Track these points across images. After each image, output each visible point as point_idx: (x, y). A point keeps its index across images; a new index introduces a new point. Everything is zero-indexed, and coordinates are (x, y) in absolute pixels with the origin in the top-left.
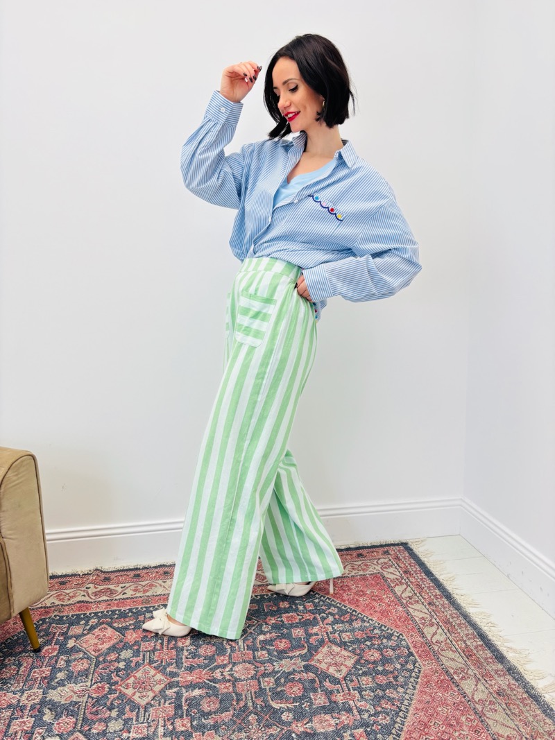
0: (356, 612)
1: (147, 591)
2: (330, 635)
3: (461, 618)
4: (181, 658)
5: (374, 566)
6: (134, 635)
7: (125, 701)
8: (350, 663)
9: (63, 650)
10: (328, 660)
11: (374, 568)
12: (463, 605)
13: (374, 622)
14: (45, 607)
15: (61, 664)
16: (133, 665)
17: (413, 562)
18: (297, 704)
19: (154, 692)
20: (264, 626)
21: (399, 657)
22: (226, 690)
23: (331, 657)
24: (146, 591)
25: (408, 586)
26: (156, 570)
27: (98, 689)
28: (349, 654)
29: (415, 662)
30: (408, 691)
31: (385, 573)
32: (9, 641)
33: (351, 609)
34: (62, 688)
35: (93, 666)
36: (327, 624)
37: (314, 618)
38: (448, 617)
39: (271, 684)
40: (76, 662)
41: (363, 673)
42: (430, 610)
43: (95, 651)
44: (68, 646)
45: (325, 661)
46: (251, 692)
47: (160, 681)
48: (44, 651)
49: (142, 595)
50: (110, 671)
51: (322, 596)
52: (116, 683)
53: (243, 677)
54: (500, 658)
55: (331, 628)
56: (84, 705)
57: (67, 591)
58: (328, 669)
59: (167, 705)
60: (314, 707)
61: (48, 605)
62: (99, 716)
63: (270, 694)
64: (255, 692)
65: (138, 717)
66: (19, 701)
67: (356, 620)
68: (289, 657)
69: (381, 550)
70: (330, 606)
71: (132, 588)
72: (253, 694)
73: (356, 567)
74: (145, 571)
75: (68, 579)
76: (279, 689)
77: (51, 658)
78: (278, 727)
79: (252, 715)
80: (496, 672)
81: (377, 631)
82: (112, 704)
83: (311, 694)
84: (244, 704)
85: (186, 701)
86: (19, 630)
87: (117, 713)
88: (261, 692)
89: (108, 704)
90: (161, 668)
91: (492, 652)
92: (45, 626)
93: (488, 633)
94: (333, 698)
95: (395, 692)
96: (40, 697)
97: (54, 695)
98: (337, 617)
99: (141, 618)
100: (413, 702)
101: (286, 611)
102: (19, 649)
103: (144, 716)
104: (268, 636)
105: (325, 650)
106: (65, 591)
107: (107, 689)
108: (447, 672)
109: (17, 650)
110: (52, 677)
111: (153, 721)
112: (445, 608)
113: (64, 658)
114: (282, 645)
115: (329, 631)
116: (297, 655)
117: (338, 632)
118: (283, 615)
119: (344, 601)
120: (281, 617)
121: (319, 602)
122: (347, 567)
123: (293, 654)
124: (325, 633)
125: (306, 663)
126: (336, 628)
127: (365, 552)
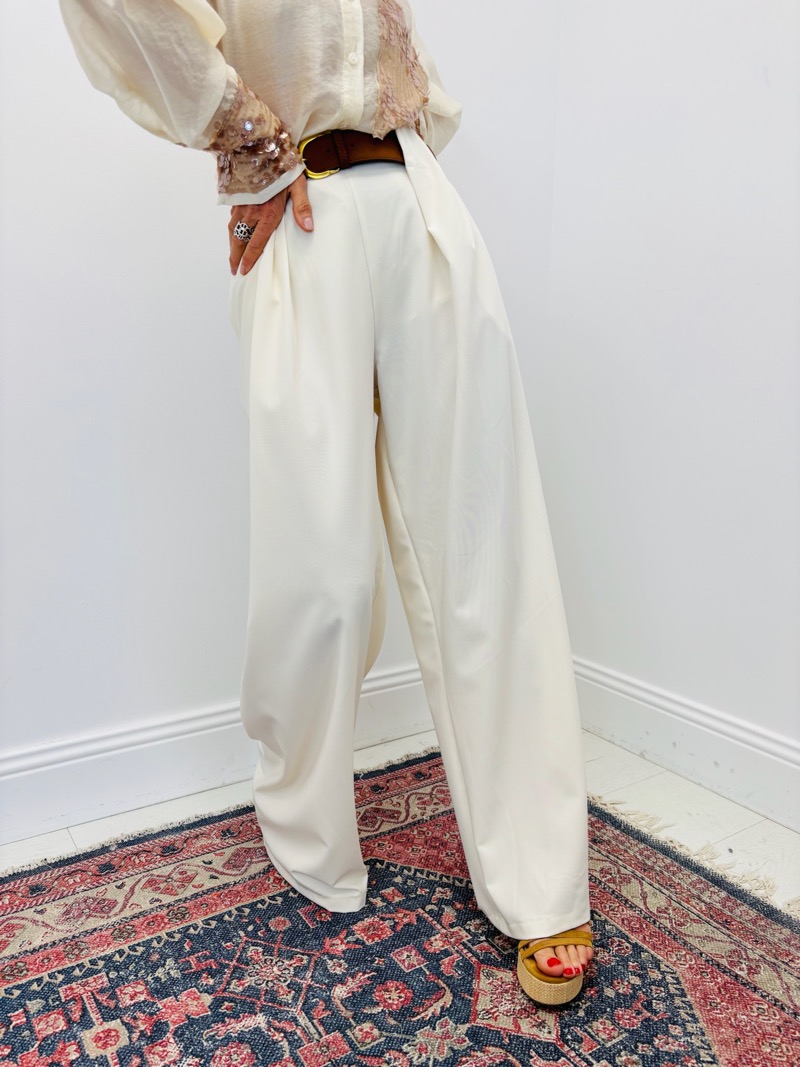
2: (474, 948)
3: (661, 856)
10: (506, 1006)
12: (645, 830)
20: (329, 962)
21: (624, 961)
23: (508, 996)
29: (657, 964)
30: (690, 1027)
36: (452, 926)
37: (419, 918)
38: (639, 857)
41: (586, 1014)
42: (604, 853)
45: (501, 1009)
51: (402, 869)
54: (771, 913)
55: (464, 933)
58: (518, 1027)
68: (422, 1024)
70: (431, 885)
73: (427, 798)
80: (788, 941)
91: (751, 905)
93: (720, 873)
95: (671, 1040)
100: (715, 1049)
104: (352, 984)
105: (483, 984)
108: (718, 965)
112: (622, 843)
114: (394, 995)
115: (465, 940)
116: (439, 1010)
117: (483, 938)
118: (355, 927)
119: (450, 869)
120: (352, 933)
121: (405, 883)
122: (410, 801)
123: (430, 1015)
124: (461, 947)
125: (468, 1025)
126: (472, 928)
127: (423, 767)
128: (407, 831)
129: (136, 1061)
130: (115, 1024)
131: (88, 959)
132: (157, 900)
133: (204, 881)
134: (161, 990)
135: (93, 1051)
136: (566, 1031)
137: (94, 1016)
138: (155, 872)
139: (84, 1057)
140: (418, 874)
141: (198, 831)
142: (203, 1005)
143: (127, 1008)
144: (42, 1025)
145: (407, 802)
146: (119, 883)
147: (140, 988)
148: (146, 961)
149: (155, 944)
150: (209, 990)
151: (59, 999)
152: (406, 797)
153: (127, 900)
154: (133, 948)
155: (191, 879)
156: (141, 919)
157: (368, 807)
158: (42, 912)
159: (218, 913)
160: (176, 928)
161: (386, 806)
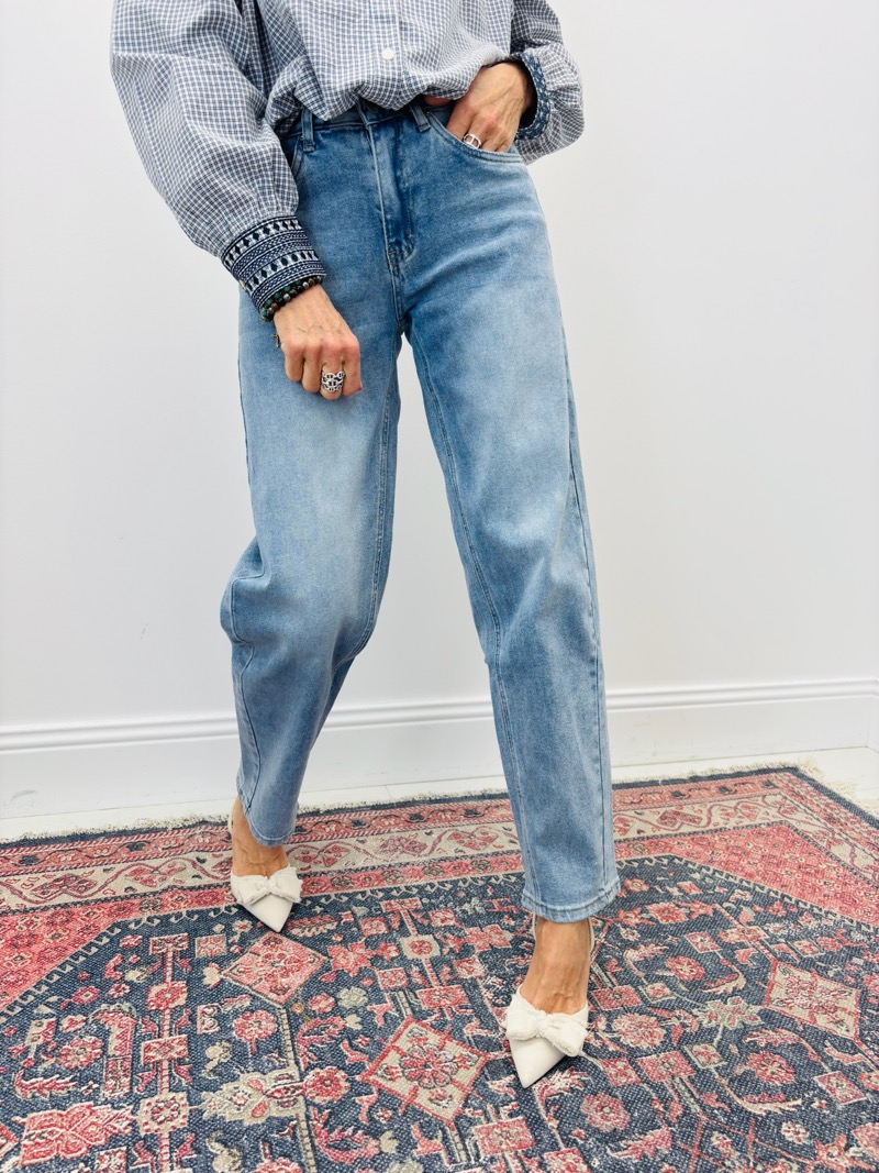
0: (791, 899)
1: (334, 861)
2: (772, 947)
4: (484, 1006)
5: (763, 810)
6: (352, 957)
7: (400, 1112)
8: (850, 1002)
9: (198, 993)
10: (805, 1001)
11: (766, 814)
13: (839, 916)
14: (116, 899)
15: (206, 1024)
16: (380, 1023)
17: (829, 801)
18: (799, 1102)
19: (460, 1086)
20: (623, 929)
22: (624, 1080)
23: (805, 993)
24: (330, 862)
25: (853, 846)
26: (333, 817)
27: (323, 1083)
28: (839, 986)
31: (794, 823)
32: (56, 977)
33: (776, 893)
34: (231, 1086)
35: (286, 1027)
36: (749, 924)
37: (715, 912)
39: (715, 1059)
40: (240, 1020)
43: (274, 990)
44: (206, 981)
45: (798, 1002)
46: (681, 1080)
47: (463, 1059)
48: (152, 995)
49: (323, 870)
50: (333, 1038)
51: (701, 868)
52: (359, 1067)
53: (644, 1045)
55: (762, 933)
56: (304, 1125)
57: (154, 863)
58: (813, 1019)
59: (504, 1118)
60: (840, 1107)
61: (121, 893)
62: (355, 1154)
63: (725, 1081)
64: (692, 1081)
65: (450, 1153)
66: (133, 1123)
67: (801, 914)
68: (714, 997)
69: (756, 779)
70: (730, 886)
71: (297, 853)
72: (688, 1084)
73: (731, 811)
74: (311, 821)
75: (141, 838)
76: (739, 1070)
77: (176, 1012)
78: (789, 1159)
79: (716, 1133)
81: (857, 936)
82: (371, 1119)
83: (816, 1078)
84: (680, 1107)
85: (548, 1111)
86: (72, 951)
87: (396, 1143)
88: (701, 1079)
89: (363, 1117)
90: (448, 1027)
92: (130, 941)
94: (866, 1083)
96: (185, 1111)
97: (218, 1104)
98: (758, 908)
99: (347, 917)
101: (651, 897)
102: (87, 997)
103: (465, 1149)
104: (644, 951)
105: (778, 977)
106: (146, 862)
107: (344, 1084)
109: (85, 999)
110: (195, 1058)
111: (492, 1160)
113: (210, 1011)
114: (687, 969)
115: (762, 938)
116: (731, 990)
117: (783, 940)
118: (649, 907)
119: (751, 876)
120: (647, 912)
121: (704, 879)
122: (713, 811)
123: (721, 990)
124: (758, 943)
125: (759, 1008)
126: (771, 930)
127: (729, 783)
128: (708, 836)
129: (447, 969)
130: (428, 938)
131: (403, 885)
132: (461, 851)
133: (504, 843)
134: (469, 920)
135: (410, 954)
136: (866, 1032)
137: (411, 928)
138: (460, 829)
139: (402, 957)
140: (717, 875)
141: (498, 802)
142: (504, 940)
143: (439, 929)
144: (367, 926)
145: (709, 811)
146: (429, 831)
147: (450, 915)
148: (454, 896)
149: (461, 884)
150: (512, 929)
151: (380, 909)
152: (708, 807)
153: (435, 844)
154: (442, 884)
155: (492, 840)
156: (448, 863)
157: (668, 809)
158: (363, 842)
159: (517, 871)
160: (477, 876)
161: (687, 810)
